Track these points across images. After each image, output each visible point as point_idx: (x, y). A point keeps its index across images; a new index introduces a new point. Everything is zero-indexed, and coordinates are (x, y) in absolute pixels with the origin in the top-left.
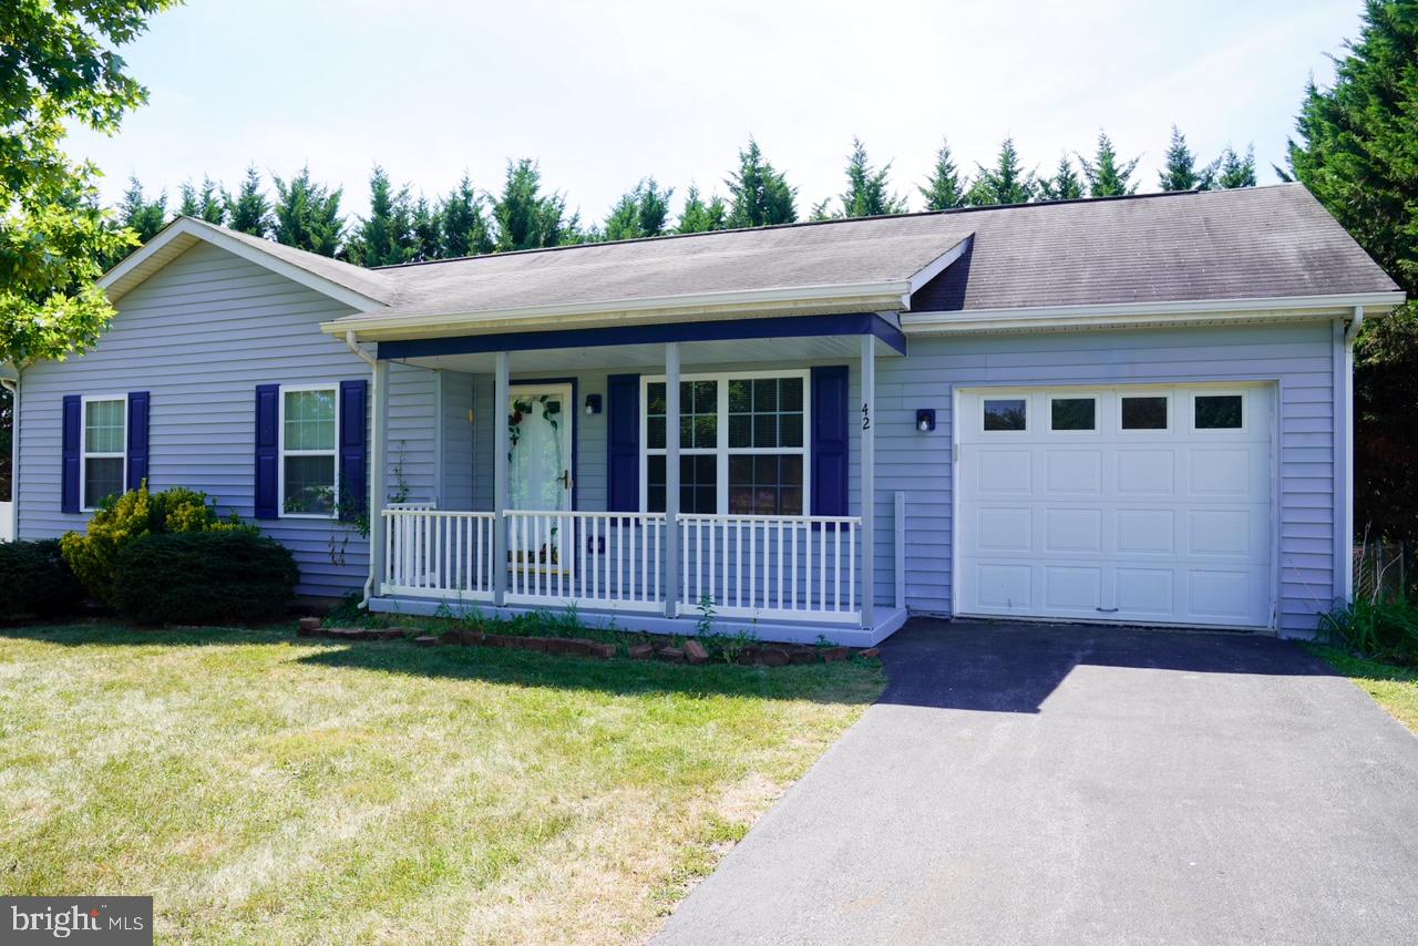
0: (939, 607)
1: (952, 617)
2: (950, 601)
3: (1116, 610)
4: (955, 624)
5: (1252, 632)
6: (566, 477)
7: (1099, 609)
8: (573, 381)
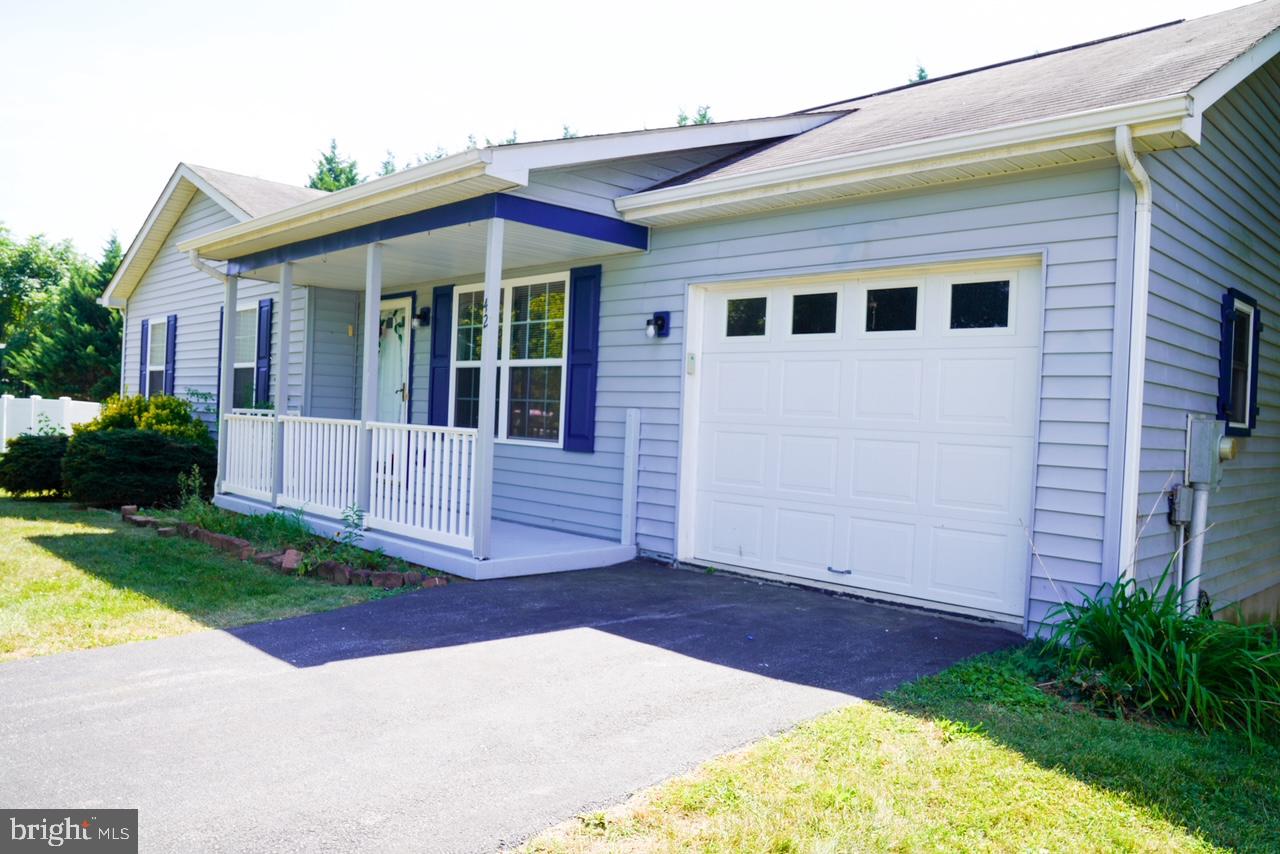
0: (663, 548)
1: (675, 560)
2: (673, 540)
3: (849, 572)
4: (677, 570)
5: (992, 621)
6: (403, 390)
7: (830, 569)
8: (413, 295)
